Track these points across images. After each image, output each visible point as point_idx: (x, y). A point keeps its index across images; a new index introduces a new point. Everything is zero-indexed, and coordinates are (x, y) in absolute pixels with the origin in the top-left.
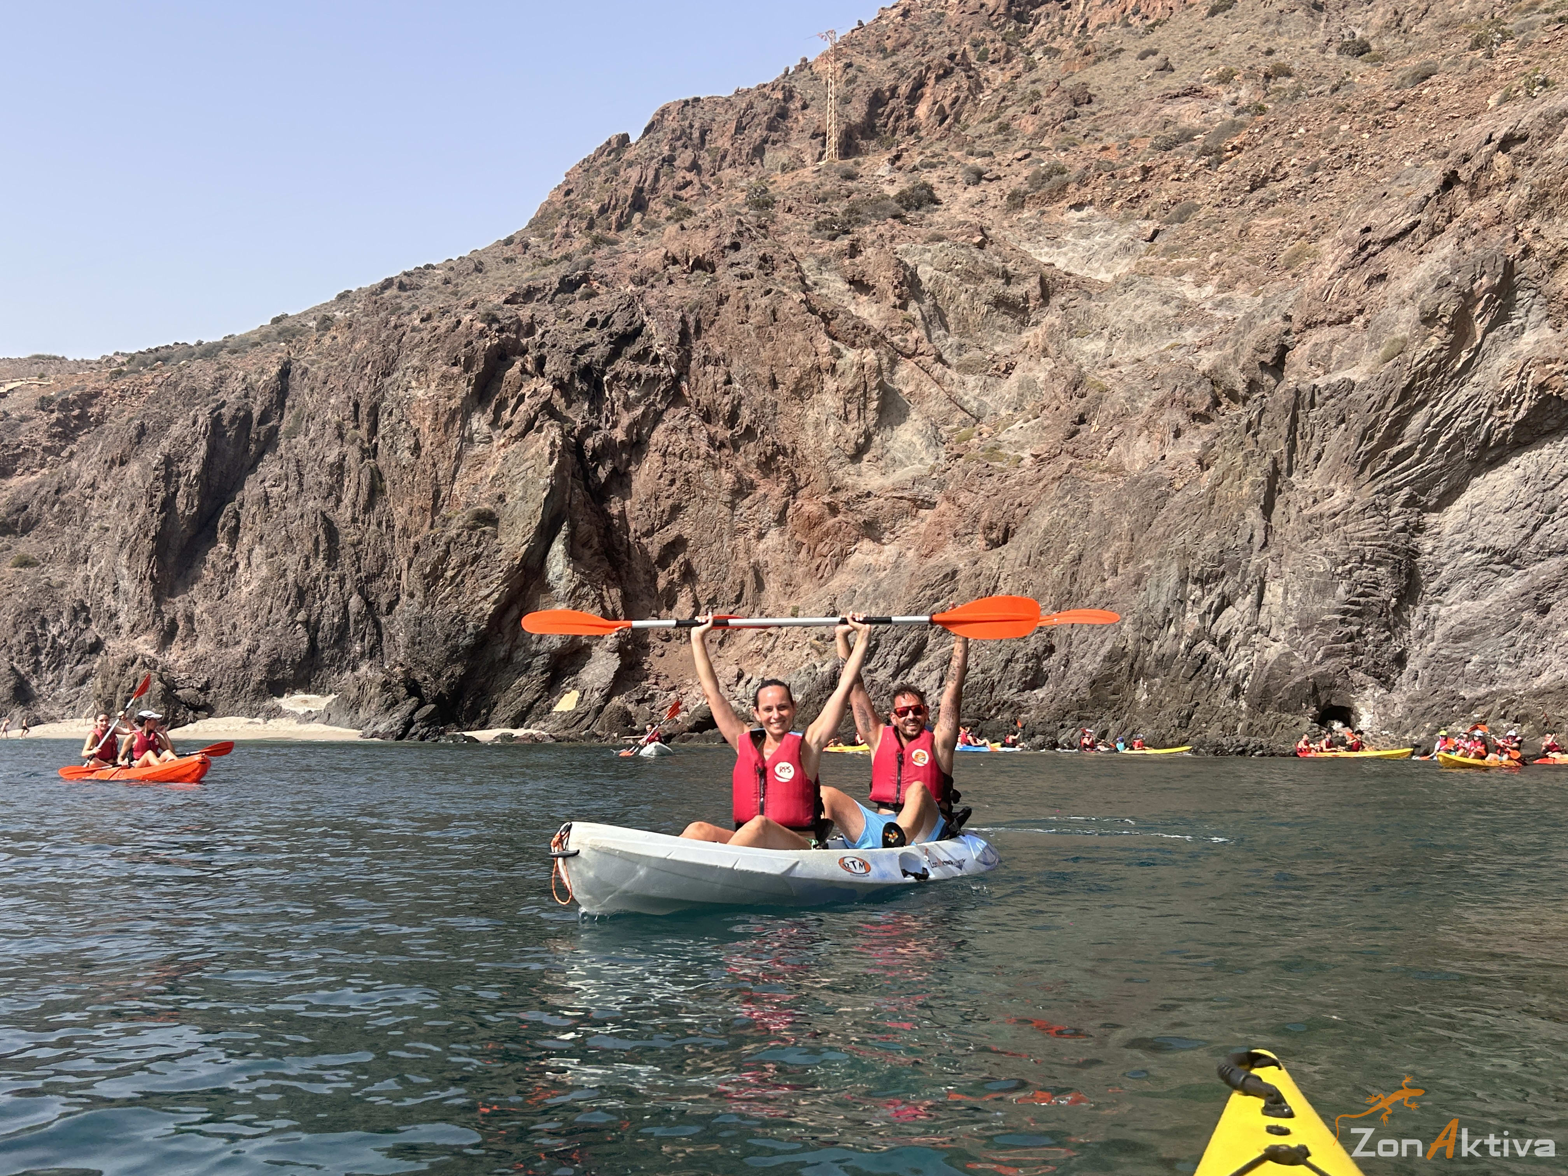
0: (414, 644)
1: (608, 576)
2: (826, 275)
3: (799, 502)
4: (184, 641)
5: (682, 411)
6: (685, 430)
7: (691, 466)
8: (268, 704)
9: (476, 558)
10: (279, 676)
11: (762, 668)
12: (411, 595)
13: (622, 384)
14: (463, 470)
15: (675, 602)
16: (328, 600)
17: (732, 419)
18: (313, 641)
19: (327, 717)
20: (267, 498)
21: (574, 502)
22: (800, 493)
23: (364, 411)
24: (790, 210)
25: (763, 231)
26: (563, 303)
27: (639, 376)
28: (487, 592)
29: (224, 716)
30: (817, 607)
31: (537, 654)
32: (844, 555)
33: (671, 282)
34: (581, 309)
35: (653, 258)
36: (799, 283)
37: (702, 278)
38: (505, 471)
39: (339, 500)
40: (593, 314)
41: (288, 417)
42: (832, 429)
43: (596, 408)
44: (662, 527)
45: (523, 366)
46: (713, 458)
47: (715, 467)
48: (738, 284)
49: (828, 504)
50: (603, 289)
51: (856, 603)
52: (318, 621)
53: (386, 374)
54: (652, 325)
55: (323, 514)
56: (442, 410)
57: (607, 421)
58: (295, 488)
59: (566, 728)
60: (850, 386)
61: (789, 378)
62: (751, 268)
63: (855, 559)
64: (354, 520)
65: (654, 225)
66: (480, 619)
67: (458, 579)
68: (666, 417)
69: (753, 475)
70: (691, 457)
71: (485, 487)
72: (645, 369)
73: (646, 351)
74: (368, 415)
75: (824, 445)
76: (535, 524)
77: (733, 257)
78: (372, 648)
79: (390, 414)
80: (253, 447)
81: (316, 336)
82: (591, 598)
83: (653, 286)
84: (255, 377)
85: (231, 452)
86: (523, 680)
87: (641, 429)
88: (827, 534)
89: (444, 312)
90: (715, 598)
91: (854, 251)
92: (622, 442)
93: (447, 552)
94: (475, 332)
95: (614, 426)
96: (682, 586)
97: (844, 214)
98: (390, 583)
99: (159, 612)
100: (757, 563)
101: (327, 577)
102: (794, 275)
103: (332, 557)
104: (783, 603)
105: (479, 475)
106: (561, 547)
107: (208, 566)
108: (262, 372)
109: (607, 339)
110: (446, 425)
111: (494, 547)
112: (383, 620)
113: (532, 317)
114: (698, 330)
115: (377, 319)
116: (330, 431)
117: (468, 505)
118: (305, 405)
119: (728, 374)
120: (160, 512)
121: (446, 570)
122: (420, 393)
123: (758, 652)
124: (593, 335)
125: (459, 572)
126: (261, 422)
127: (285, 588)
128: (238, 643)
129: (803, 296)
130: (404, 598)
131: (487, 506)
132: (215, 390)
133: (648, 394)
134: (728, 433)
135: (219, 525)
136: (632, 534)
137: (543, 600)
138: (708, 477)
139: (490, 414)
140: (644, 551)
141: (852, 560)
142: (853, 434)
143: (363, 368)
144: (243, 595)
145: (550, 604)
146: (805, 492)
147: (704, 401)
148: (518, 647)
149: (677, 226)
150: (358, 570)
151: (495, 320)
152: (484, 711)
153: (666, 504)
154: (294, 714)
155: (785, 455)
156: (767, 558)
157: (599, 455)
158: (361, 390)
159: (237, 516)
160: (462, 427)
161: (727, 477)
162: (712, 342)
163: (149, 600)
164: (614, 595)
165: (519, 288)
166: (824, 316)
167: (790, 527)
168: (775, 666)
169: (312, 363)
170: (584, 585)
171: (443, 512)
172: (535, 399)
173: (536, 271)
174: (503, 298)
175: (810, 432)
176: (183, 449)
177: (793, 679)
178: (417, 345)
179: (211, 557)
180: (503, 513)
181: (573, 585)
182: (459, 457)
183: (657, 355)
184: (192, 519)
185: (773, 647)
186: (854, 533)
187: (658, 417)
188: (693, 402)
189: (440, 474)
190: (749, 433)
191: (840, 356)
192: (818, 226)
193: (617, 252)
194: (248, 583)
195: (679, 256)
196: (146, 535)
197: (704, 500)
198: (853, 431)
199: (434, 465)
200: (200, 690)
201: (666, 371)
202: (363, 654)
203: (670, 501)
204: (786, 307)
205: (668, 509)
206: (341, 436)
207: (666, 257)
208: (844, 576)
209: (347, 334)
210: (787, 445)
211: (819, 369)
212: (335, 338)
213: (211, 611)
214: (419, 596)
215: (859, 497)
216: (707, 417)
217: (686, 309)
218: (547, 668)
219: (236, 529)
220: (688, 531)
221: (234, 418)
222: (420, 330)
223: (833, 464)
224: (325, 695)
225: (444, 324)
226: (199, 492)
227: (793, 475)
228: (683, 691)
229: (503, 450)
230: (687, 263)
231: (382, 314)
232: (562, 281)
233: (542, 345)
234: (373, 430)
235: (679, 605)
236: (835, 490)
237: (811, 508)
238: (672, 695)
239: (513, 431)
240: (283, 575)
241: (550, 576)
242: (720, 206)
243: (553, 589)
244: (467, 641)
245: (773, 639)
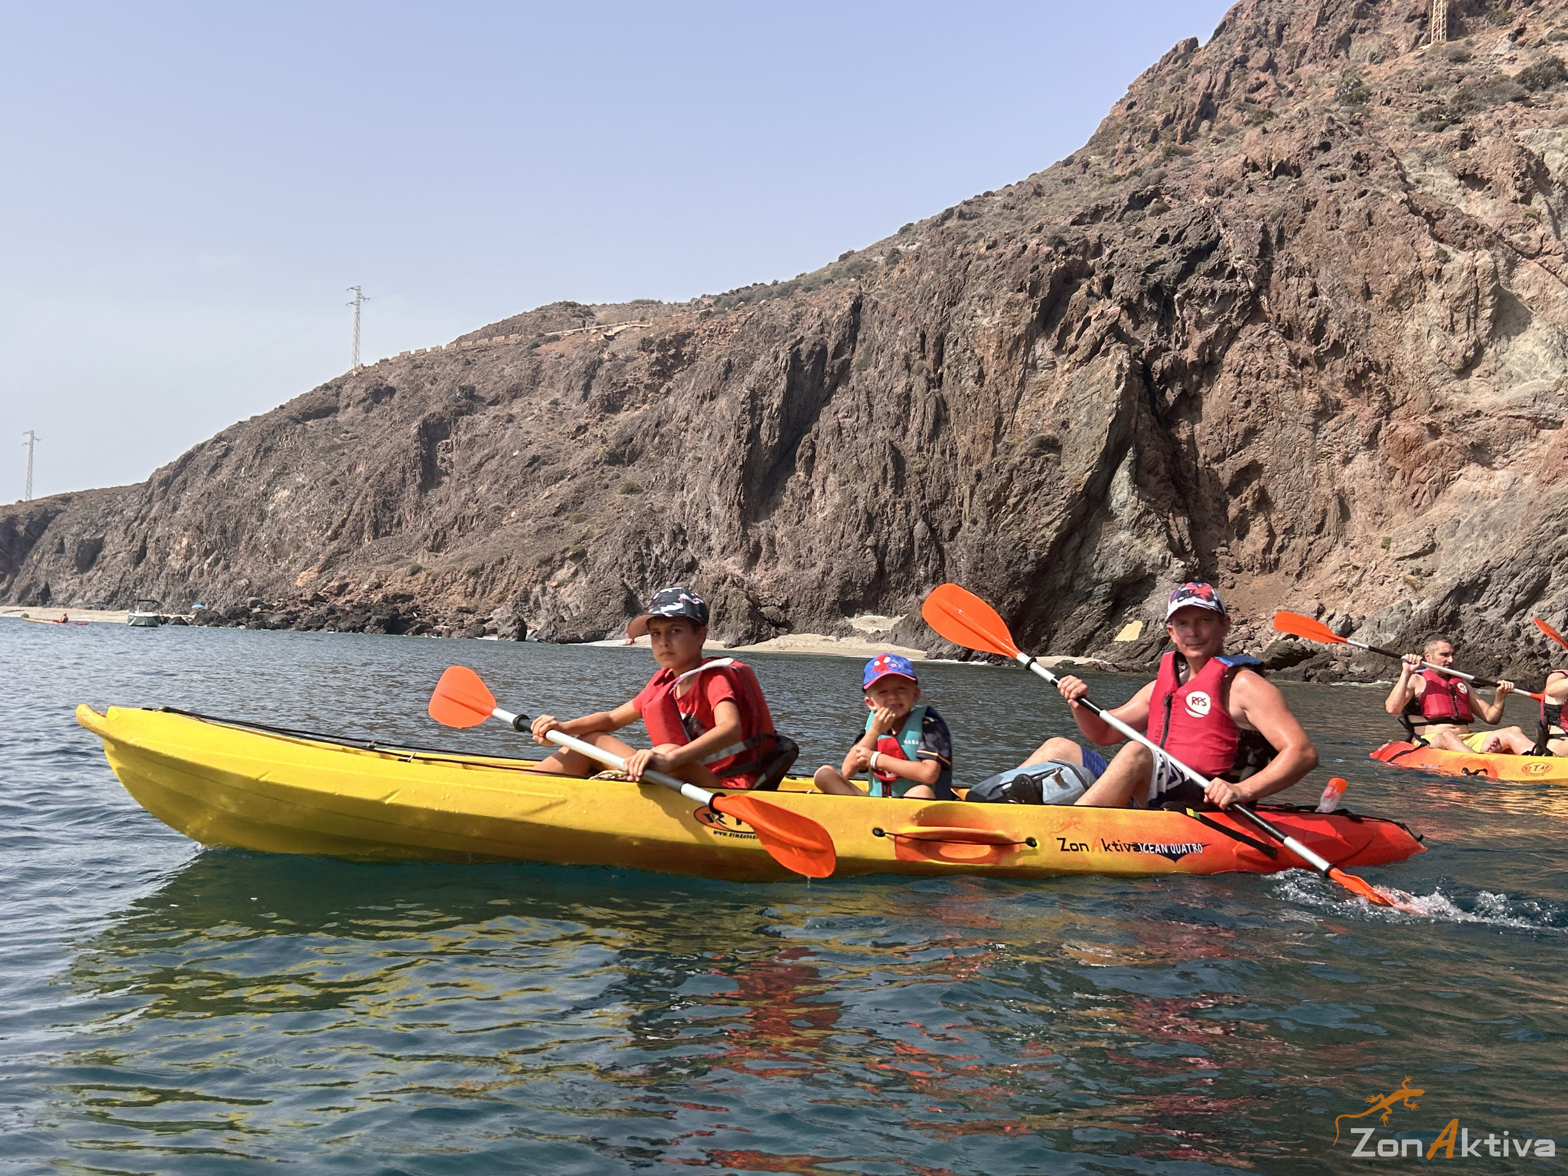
0: (976, 569)
1: (1174, 504)
2: (1431, 171)
3: (1393, 423)
4: (766, 562)
5: (1261, 328)
6: (1263, 348)
7: (1269, 386)
8: (840, 623)
9: (1039, 485)
10: (850, 597)
11: (1347, 604)
12: (975, 522)
13: (1194, 301)
14: (1026, 397)
15: (1247, 531)
16: (895, 526)
17: (1318, 334)
18: (881, 564)
19: (894, 637)
20: (840, 429)
21: (1141, 427)
22: (1394, 414)
23: (930, 341)
24: (1388, 102)
25: (1357, 128)
26: (1133, 220)
27: (1214, 292)
28: (1049, 519)
29: (802, 632)
30: (1413, 538)
31: (1098, 582)
32: (1446, 481)
33: (1251, 190)
34: (1152, 225)
35: (1231, 165)
36: (1399, 182)
37: (1288, 183)
38: (1069, 397)
39: (905, 430)
40: (1165, 230)
41: (860, 350)
42: (1435, 342)
43: (1165, 329)
44: (1234, 452)
45: (1090, 288)
46: (1294, 377)
47: (1296, 387)
48: (1328, 188)
49: (1429, 425)
50: (1176, 203)
51: (1460, 534)
52: (886, 546)
53: (952, 304)
54: (1228, 237)
55: (891, 443)
56: (1006, 338)
57: (1177, 341)
58: (864, 419)
59: (1129, 658)
60: (1459, 293)
61: (1385, 287)
62: (1342, 169)
63: (1460, 486)
64: (920, 449)
65: (1230, 131)
66: (1042, 546)
67: (1021, 506)
68: (1242, 334)
69: (1340, 395)
70: (1269, 376)
71: (1048, 414)
72: (1220, 284)
73: (1222, 265)
74: (935, 345)
75: (1425, 359)
76: (1099, 450)
77: (1322, 158)
78: (935, 573)
79: (956, 343)
80: (827, 380)
81: (885, 269)
82: (1156, 526)
83: (1231, 196)
84: (829, 313)
85: (808, 385)
86: (1084, 608)
87: (1214, 349)
88: (1426, 457)
89: (1010, 238)
90: (1292, 527)
91: (1466, 141)
92: (1193, 363)
93: (1010, 479)
94: (1042, 256)
95: (1185, 346)
96: (1255, 515)
97: (1453, 101)
98: (953, 510)
99: (745, 536)
100: (1342, 490)
101: (894, 504)
102: (1393, 173)
103: (899, 484)
104: (1372, 534)
105: (1041, 402)
106: (1126, 473)
107: (788, 493)
108: (836, 308)
109: (1179, 255)
110: (1010, 352)
111: (1057, 474)
112: (946, 546)
113: (1100, 237)
114: (1281, 239)
115: (943, 249)
116: (898, 362)
117: (1031, 432)
118: (875, 338)
119: (1314, 286)
120: (747, 443)
121: (1008, 497)
122: (985, 322)
123: (1342, 586)
124: (1164, 251)
125: (1021, 499)
126: (836, 355)
127: (856, 515)
128: (813, 565)
129: (1405, 196)
130: (966, 524)
131: (1050, 432)
132: (793, 327)
133: (1222, 311)
134: (1313, 350)
135: (798, 455)
136: (1201, 459)
137: (1106, 526)
138: (1289, 398)
139: (1054, 340)
140: (1214, 478)
141: (1455, 487)
142: (1461, 347)
143: (930, 299)
144: (818, 521)
145: (1114, 532)
146: (1401, 412)
147: (1285, 316)
148: (1080, 575)
149: (1259, 130)
150: (923, 497)
151: (1062, 242)
152: (1044, 638)
153: (1240, 428)
154: (864, 633)
155: (1378, 371)
156: (1354, 485)
157: (1167, 377)
158: (927, 320)
159: (813, 446)
160: (1026, 353)
161: (1310, 397)
162: (1296, 251)
163: (737, 524)
164: (1180, 524)
165: (1087, 208)
166: (1428, 216)
167: (1381, 450)
168: (1361, 602)
169: (882, 296)
170: (1148, 513)
171: (1006, 439)
172: (1102, 322)
173: (1103, 189)
174: (1070, 219)
175: (1409, 345)
176: (766, 384)
177: (1384, 616)
178: (982, 274)
179: (790, 485)
180: (1068, 441)
181: (1137, 513)
182: (1022, 384)
183: (1234, 270)
184: (773, 449)
185: (1360, 581)
186: (1459, 456)
187: (1234, 335)
188: (1273, 317)
189: (1003, 401)
190: (1337, 349)
191: (1447, 260)
192: (1421, 119)
193: (1191, 163)
194: (822, 509)
195: (1260, 161)
196: (734, 465)
197: (1283, 423)
198: (1460, 343)
199: (997, 392)
200: (781, 608)
201: (1243, 285)
202: (926, 579)
203: (1245, 424)
204: (1383, 208)
205: (1241, 432)
206: (908, 367)
207: (1245, 163)
208: (1446, 505)
209: (915, 265)
210: (1381, 360)
211: (1421, 276)
212: (903, 270)
213: (791, 535)
214: (982, 523)
215: (1465, 416)
216: (1289, 333)
217: (1268, 218)
218: (1109, 596)
219: (812, 458)
220: (1263, 456)
221: (811, 353)
222: (986, 258)
223: (1435, 381)
224: (891, 616)
225: (1009, 251)
226: (780, 424)
227: (1387, 394)
228: (1256, 625)
229: (1067, 375)
230: (1270, 167)
231: (949, 244)
232: (1132, 197)
233: (1110, 265)
234: (939, 360)
235: (1251, 535)
236: (1437, 409)
237: (1407, 429)
238: (1243, 629)
239: (1078, 356)
240: (854, 502)
241: (1114, 504)
242: (1305, 104)
243: (1116, 516)
244: (1029, 568)
245: (1359, 573)
